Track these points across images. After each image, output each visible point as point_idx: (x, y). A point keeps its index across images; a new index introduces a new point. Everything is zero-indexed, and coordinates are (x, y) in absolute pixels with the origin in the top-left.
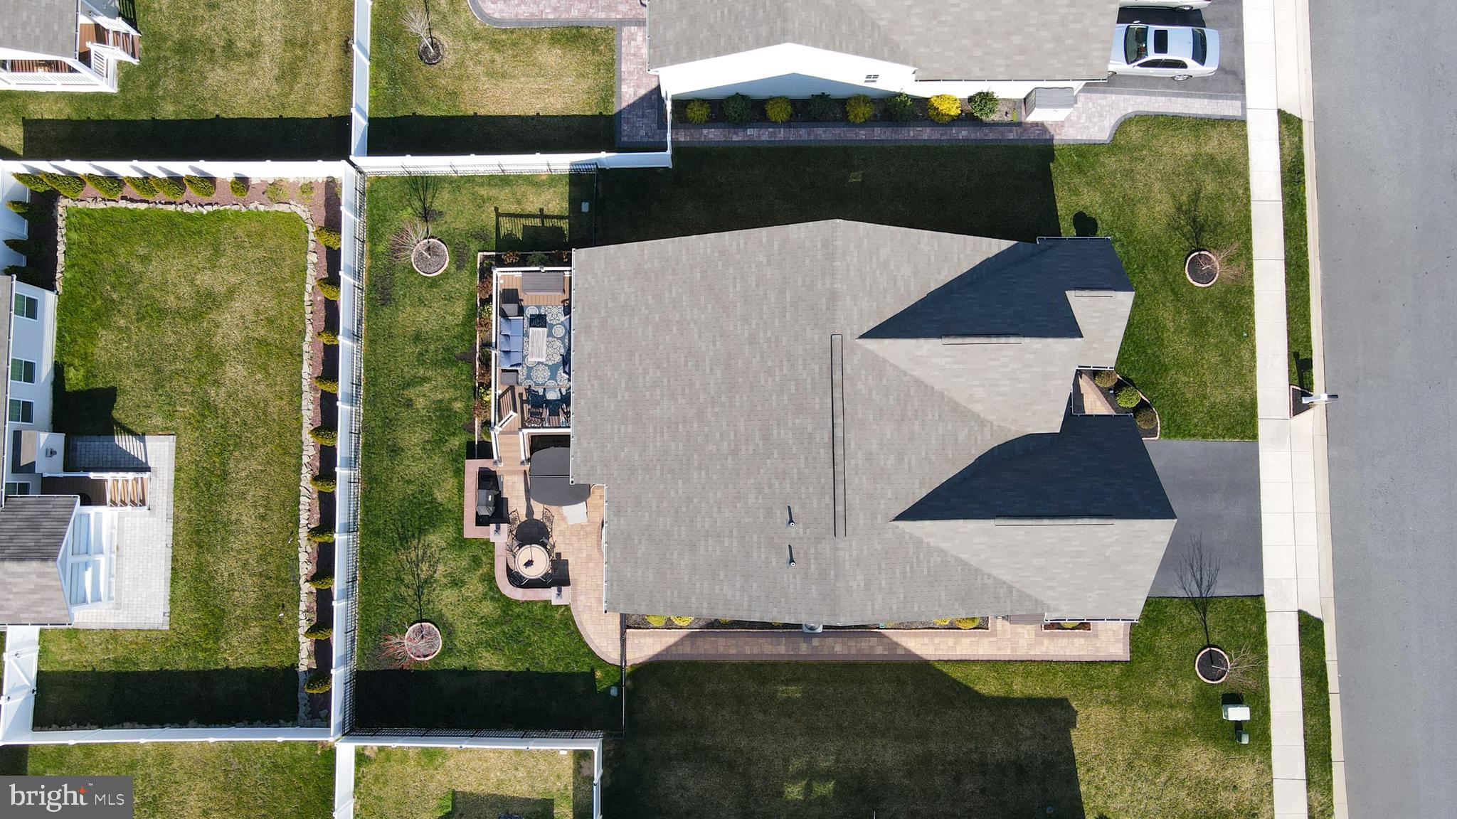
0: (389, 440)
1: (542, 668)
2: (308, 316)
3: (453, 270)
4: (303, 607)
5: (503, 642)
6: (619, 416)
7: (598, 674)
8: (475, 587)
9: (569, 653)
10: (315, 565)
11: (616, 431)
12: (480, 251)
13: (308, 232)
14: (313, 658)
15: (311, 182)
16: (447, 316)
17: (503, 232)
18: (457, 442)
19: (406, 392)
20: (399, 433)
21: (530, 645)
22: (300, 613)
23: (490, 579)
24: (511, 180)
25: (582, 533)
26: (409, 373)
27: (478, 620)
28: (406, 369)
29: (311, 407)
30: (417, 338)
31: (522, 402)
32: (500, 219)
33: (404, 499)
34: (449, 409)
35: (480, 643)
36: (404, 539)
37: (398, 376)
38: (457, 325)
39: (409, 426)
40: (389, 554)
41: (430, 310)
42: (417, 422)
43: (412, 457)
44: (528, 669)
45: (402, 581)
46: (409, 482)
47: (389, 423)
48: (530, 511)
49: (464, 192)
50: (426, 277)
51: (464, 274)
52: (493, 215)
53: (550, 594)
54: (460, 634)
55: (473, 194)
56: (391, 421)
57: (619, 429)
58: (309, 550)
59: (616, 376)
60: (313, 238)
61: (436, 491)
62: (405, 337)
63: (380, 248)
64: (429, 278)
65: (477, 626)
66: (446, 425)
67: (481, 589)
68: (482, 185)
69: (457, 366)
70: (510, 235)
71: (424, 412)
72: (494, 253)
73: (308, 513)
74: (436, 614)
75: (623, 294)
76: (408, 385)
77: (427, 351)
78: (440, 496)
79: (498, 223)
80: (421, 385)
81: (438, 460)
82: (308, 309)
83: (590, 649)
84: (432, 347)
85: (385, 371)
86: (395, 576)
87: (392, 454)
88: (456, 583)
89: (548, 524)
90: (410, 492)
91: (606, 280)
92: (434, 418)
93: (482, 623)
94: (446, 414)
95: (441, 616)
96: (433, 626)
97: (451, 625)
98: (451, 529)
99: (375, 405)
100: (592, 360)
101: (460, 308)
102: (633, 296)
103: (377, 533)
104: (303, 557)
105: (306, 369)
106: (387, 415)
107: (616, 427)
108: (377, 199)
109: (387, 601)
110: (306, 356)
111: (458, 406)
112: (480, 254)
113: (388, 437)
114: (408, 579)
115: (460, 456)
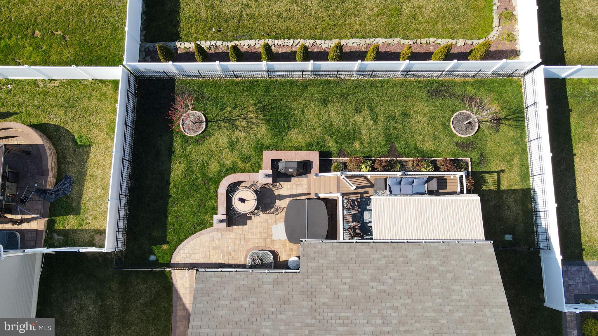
0: (332, 97)
1: (172, 206)
2: (419, 41)
3: (456, 140)
4: (219, 43)
5: (190, 179)
6: (356, 284)
7: (165, 247)
8: (228, 158)
9: (181, 225)
10: (247, 50)
11: (344, 281)
12: (471, 159)
13: (479, 39)
14: (185, 51)
15: (515, 40)
16: (421, 137)
17: (486, 176)
18: (331, 144)
19: (366, 108)
20: (336, 104)
21: (188, 197)
22: (215, 42)
23: (234, 169)
24: (526, 181)
25: (266, 235)
26: (380, 110)
27: (206, 161)
28: (383, 108)
29: (355, 44)
30: (405, 115)
31: (362, 194)
32: (495, 175)
33: (291, 108)
34: (354, 139)
35: (190, 162)
36: (263, 109)
37: (377, 103)
38: (416, 144)
39: (342, 111)
40: (253, 99)
41: (425, 125)
42: (345, 116)
43: (321, 114)
44: (171, 196)
45: (235, 108)
46: (303, 112)
47: (344, 97)
48: (282, 197)
49: (515, 147)
50: (450, 121)
51: (453, 148)
52: (498, 169)
53: (221, 214)
54: (197, 148)
55: (513, 154)
56: (346, 98)
57: (345, 284)
58: (257, 46)
59: (390, 281)
60: (475, 43)
61: (296, 130)
62: (406, 107)
63: (469, 88)
64: (449, 123)
65: (202, 160)
66: (343, 137)
67: (227, 162)
68: (521, 160)
69: (386, 143)
70: (484, 181)
71: (352, 121)
72: (470, 170)
73: (282, 45)
74: (211, 131)
75: (459, 287)
76: (372, 110)
77: (396, 122)
78: (293, 133)
79: (492, 172)
80: (372, 119)
81: (318, 131)
82: (424, 41)
83: (183, 241)
84: (399, 126)
85: (381, 94)
86: (238, 103)
87: (322, 100)
88: (232, 145)
89: (272, 210)
90: (295, 112)
91: (471, 272)
92: (348, 128)
93: (204, 164)
94: (351, 136)
95: (210, 135)
96: (203, 130)
97: (204, 142)
98: (269, 141)
99: (357, 87)
100: (401, 259)
101: (428, 145)
102: (459, 297)
103: (267, 91)
104: (252, 42)
105: (381, 41)
106: (350, 96)
107: (347, 281)
108: (504, 86)
109: (221, 99)
110: (390, 40)
111: (357, 145)
112: (469, 159)
113: (334, 97)
114: (236, 112)
115: (322, 147)
